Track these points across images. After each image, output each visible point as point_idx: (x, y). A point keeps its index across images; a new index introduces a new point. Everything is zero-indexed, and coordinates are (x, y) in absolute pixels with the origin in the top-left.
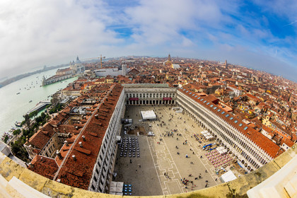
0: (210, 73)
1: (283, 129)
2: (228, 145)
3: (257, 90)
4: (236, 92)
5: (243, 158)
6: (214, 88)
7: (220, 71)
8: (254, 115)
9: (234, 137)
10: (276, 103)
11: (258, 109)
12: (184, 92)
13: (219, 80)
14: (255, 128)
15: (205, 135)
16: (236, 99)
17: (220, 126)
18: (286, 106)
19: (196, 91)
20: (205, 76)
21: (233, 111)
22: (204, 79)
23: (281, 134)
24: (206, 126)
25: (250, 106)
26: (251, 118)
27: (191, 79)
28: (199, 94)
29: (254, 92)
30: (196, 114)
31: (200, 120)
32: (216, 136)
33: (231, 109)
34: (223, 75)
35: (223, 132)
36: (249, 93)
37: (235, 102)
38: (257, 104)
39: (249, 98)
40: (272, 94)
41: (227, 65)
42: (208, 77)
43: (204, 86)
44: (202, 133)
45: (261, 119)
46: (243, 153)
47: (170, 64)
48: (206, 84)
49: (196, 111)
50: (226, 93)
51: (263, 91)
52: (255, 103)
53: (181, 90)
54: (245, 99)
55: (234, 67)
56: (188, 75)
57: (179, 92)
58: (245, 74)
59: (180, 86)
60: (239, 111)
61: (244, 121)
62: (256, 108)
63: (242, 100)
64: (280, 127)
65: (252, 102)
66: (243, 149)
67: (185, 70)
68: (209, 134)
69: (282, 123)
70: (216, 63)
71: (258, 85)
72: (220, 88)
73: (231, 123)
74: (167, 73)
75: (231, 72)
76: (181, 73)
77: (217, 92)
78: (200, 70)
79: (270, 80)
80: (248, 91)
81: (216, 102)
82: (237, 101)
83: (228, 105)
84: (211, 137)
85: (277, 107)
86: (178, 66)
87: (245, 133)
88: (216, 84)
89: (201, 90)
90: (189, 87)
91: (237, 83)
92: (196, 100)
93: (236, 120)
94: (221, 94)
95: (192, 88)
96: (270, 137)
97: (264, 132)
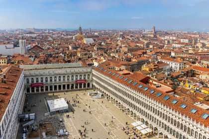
0: (133, 45)
4: (174, 65)
6: (140, 64)
7: (146, 42)
12: (102, 72)
13: (145, 53)
16: (175, 75)
17: (159, 113)
19: (117, 69)
20: (126, 50)
21: (174, 91)
22: (125, 53)
24: (138, 114)
25: (202, 83)
27: (109, 55)
28: (121, 73)
29: (206, 62)
31: (127, 107)
32: (156, 129)
33: (170, 89)
34: (151, 46)
35: (166, 122)
36: (197, 64)
37: (174, 80)
39: (197, 71)
41: (155, 32)
42: (131, 50)
43: (126, 63)
44: (134, 124)
47: (81, 39)
48: (129, 60)
50: (158, 68)
53: (97, 69)
54: (191, 74)
55: (167, 34)
56: (105, 50)
57: (94, 72)
58: (186, 41)
59: (96, 64)
60: (184, 91)
67: (100, 44)
68: (144, 126)
70: (140, 32)
72: (149, 63)
75: (162, 42)
76: (95, 48)
77: (145, 68)
78: (119, 43)
80: (194, 63)
81: (146, 81)
82: (177, 77)
83: (165, 83)
84: (149, 130)
86: (91, 41)
88: (143, 59)
89: (123, 67)
90: (107, 64)
91: (173, 54)
92: (118, 80)
93: (182, 103)
94: (151, 70)
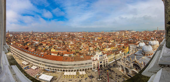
0: (25, 37)
1: (61, 50)
2: (37, 65)
3: (46, 39)
4: (37, 42)
5: (47, 67)
6: (27, 43)
7: (29, 36)
8: (46, 49)
9: (39, 61)
10: (56, 42)
11: (47, 47)
12: (13, 46)
13: (29, 39)
14: (47, 54)
15: (24, 63)
16: (36, 45)
17: (31, 58)
18: (61, 41)
19: (19, 45)
20: (23, 38)
21: (35, 50)
22: (22, 40)
23: (61, 52)
24: (24, 59)
25: (43, 47)
26: (45, 51)
27: (17, 41)
28: (20, 46)
29: (45, 41)
30: (19, 55)
31: (21, 57)
32: (30, 63)
33: (34, 50)
34: (31, 37)
35: (32, 60)
36: (43, 42)
37: (36, 47)
38: (47, 45)
39: (43, 43)
40: (53, 39)
41: (33, 33)
42: (24, 39)
43: (22, 43)
44: (22, 62)
45: (50, 50)
46: (46, 65)
47: (8, 35)
48: (23, 42)
49: (19, 54)
50: (32, 44)
51: (49, 39)
52: (46, 45)
53: (12, 45)
54: (41, 44)
55: (36, 33)
56: (16, 39)
57: (11, 46)
58: (41, 35)
59: (12, 44)
60: (38, 50)
61: (41, 53)
62: (46, 46)
63: (40, 45)
64: (60, 49)
65: (44, 45)
66: (45, 64)
67: (15, 37)
68: (26, 62)
69: (60, 48)
70: (28, 32)
71: (46, 38)
72: (29, 42)
73: (35, 55)
74: (7, 38)
75: (34, 35)
76: (13, 38)
77: (28, 44)
78: (21, 36)
79: (52, 34)
80: (42, 41)
81: (27, 48)
82: (37, 46)
83: (33, 49)
84: (27, 63)
85: (57, 43)
86: (12, 35)
87: (43, 57)
88: (28, 41)
89: (20, 45)
90: (15, 44)
91: (37, 39)
92: (18, 49)
93: (37, 54)
94: (30, 45)
95: (17, 44)
96: (56, 55)
97: (52, 54)
